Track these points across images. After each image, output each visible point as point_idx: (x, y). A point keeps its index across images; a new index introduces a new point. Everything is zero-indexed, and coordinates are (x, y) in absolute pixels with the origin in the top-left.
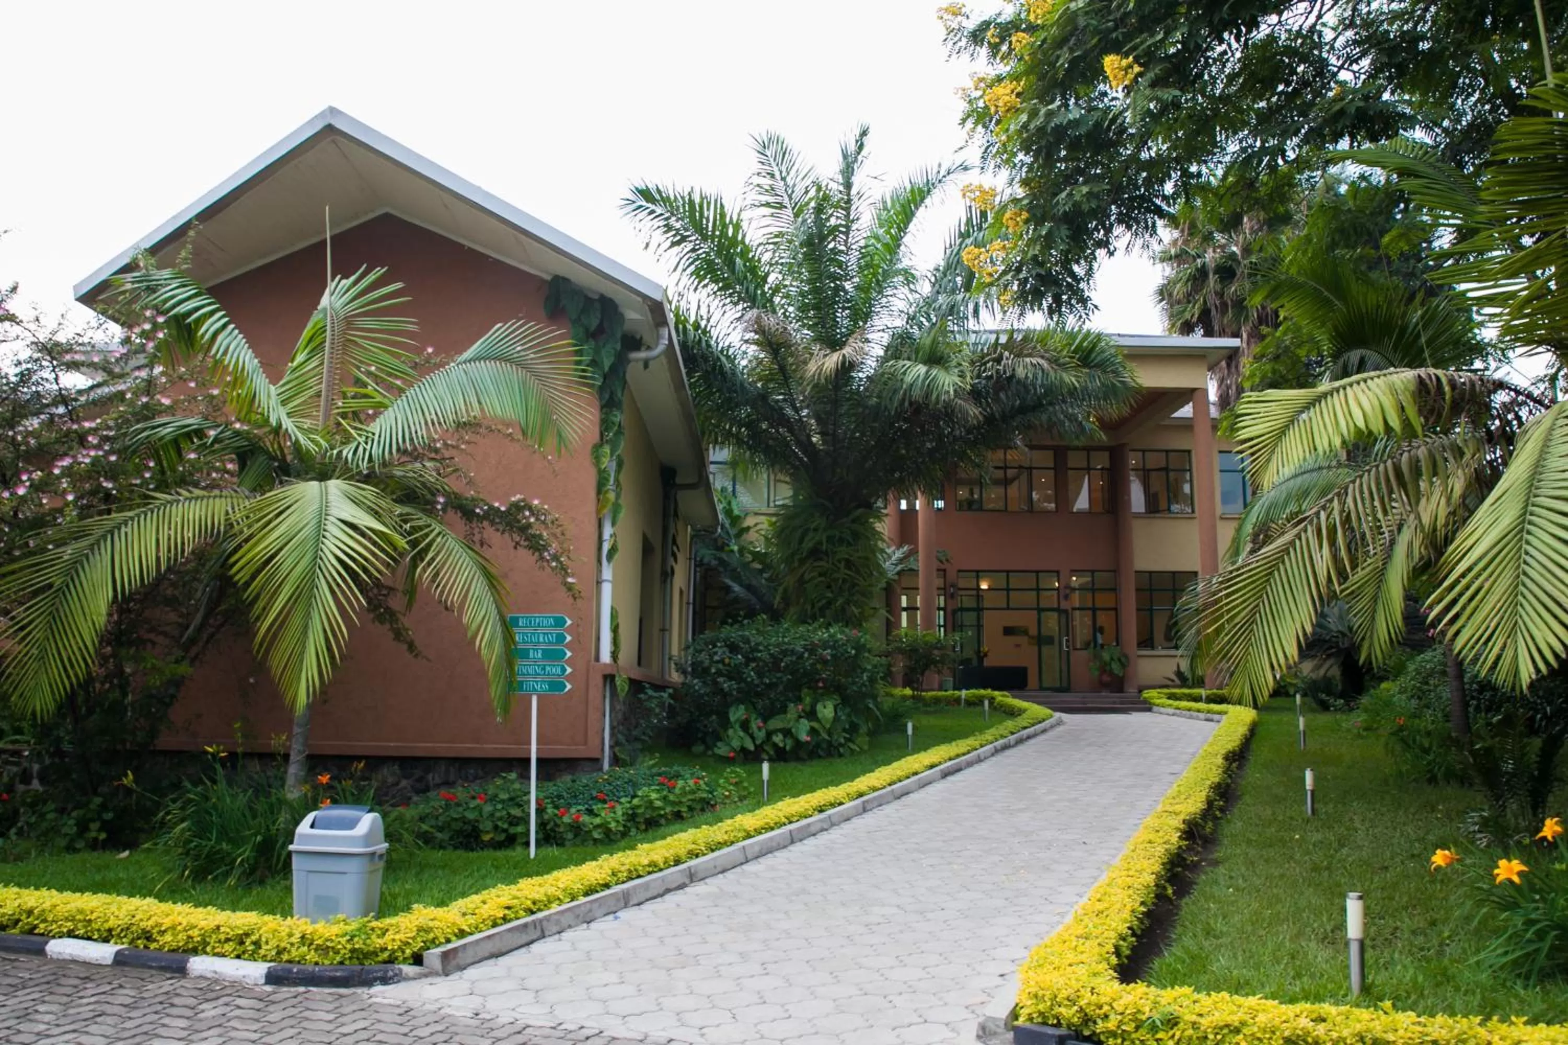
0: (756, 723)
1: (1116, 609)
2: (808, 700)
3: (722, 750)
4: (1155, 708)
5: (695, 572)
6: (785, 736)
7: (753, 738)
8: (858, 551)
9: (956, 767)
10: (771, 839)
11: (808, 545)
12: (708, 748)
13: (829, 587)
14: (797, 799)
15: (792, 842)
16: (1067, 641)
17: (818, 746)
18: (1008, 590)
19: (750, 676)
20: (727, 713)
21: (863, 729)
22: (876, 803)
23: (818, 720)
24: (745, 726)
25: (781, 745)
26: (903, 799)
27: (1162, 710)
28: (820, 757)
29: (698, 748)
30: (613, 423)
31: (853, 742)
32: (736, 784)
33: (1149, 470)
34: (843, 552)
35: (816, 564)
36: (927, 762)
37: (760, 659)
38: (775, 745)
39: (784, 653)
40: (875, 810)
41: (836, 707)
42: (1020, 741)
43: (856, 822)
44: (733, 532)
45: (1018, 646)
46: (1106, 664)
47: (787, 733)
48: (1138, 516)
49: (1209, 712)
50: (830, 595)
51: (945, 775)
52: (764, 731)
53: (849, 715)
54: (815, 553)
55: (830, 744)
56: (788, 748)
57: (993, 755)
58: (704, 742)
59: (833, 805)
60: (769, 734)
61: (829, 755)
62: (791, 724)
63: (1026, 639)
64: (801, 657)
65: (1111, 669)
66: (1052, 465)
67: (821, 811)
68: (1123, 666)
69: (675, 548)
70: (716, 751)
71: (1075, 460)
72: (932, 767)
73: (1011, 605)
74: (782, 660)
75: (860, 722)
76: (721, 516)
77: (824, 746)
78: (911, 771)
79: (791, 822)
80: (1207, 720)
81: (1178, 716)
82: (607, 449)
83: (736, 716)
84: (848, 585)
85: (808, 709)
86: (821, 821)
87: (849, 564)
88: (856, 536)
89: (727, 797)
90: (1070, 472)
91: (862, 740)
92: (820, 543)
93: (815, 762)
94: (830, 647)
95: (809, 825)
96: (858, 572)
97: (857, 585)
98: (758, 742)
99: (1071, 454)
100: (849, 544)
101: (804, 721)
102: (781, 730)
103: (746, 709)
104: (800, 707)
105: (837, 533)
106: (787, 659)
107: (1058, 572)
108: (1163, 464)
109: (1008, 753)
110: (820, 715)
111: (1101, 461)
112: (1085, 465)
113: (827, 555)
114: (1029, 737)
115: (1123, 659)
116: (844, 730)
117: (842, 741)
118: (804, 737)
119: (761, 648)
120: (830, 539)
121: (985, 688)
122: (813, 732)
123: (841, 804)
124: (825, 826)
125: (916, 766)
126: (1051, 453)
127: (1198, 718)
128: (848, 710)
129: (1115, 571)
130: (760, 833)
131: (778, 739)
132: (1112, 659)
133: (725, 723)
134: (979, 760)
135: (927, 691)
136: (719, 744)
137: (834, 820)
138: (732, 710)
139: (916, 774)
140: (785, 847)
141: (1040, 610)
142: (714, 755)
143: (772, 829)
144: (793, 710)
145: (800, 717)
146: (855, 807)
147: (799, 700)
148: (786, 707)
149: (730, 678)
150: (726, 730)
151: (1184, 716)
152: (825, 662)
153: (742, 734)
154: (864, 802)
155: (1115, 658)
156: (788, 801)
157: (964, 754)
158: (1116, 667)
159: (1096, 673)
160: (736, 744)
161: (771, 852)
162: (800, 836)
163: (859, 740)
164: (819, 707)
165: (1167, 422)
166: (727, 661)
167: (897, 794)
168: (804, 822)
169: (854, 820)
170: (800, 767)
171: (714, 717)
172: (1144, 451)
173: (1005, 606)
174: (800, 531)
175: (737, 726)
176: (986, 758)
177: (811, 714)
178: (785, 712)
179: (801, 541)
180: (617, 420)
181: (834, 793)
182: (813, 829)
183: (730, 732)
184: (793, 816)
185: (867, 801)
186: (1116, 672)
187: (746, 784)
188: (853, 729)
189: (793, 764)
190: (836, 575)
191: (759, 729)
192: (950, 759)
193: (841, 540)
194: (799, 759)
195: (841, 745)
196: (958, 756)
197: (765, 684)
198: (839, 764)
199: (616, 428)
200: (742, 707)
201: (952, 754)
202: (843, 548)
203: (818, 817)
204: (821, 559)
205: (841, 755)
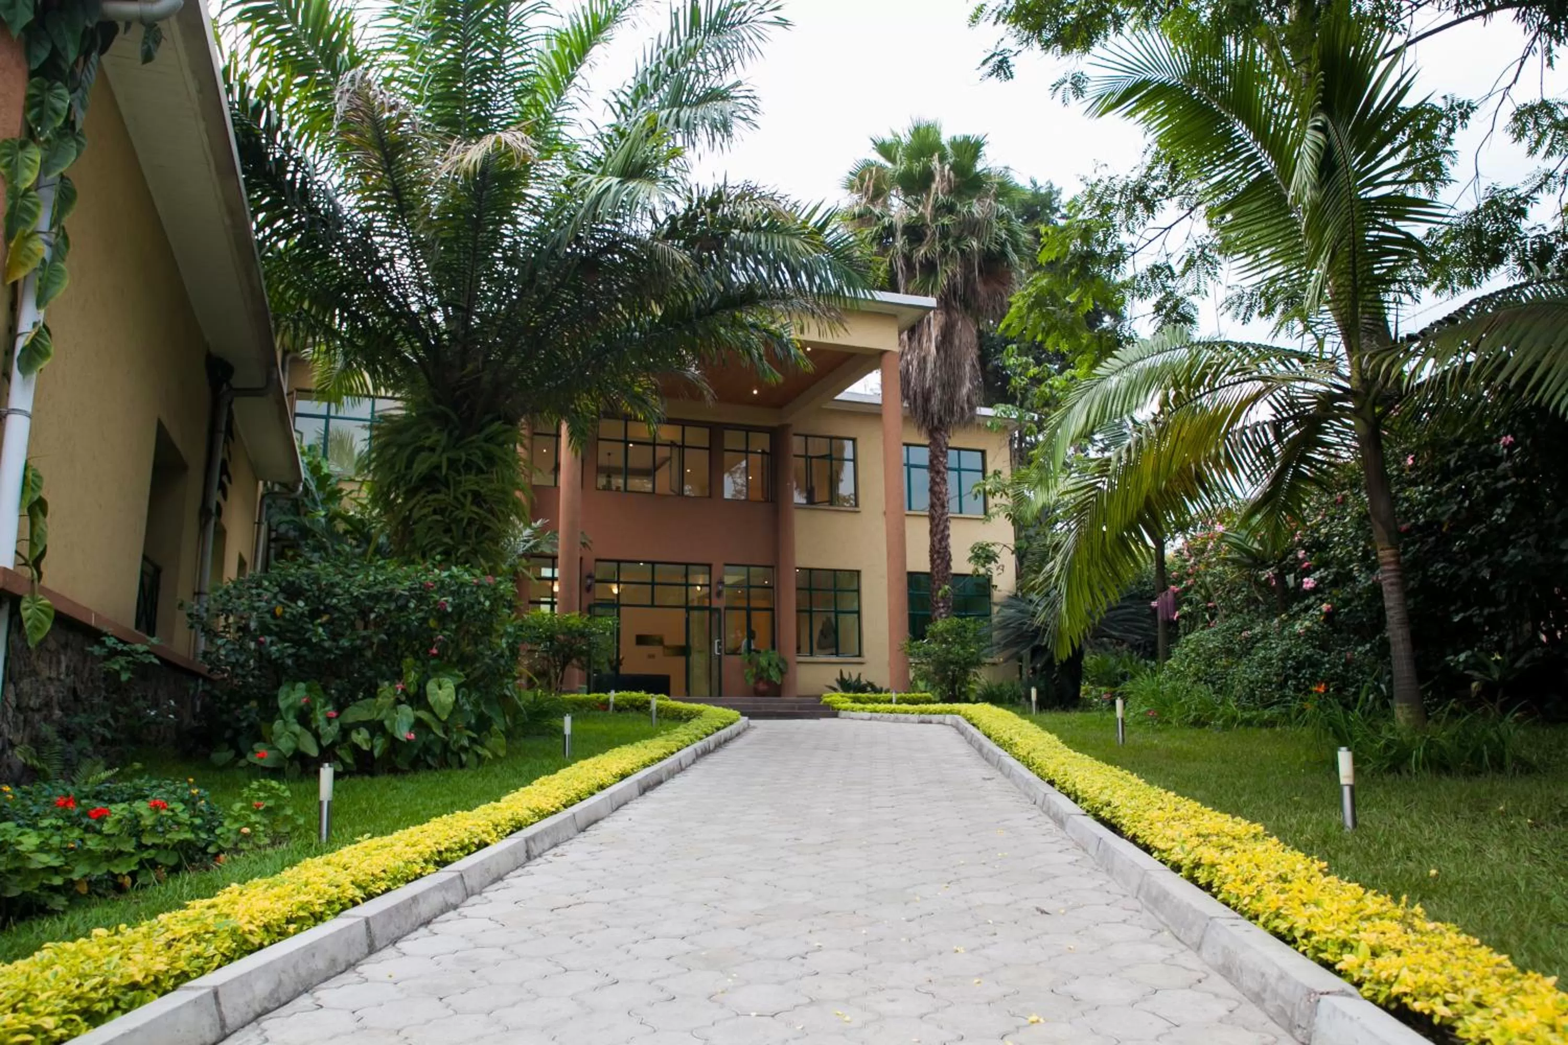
0: (322, 713)
1: (772, 610)
2: (412, 677)
3: (262, 755)
4: (842, 714)
5: (268, 549)
6: (372, 735)
7: (317, 736)
8: (490, 481)
9: (656, 778)
10: (311, 951)
11: (421, 467)
12: (240, 755)
13: (448, 531)
14: (387, 839)
15: (372, 949)
16: (719, 644)
17: (427, 749)
18: (653, 584)
19: (316, 634)
20: (275, 697)
21: (498, 725)
22: (547, 842)
23: (429, 709)
24: (304, 717)
25: (365, 747)
26: (592, 830)
27: (853, 714)
28: (429, 767)
29: (223, 756)
30: (56, 112)
31: (482, 745)
32: (268, 810)
33: (811, 458)
34: (469, 482)
35: (430, 497)
36: (616, 769)
37: (335, 608)
38: (356, 748)
39: (376, 598)
40: (549, 856)
41: (457, 688)
42: (720, 745)
43: (518, 883)
44: (319, 496)
45: (651, 656)
46: (762, 669)
47: (376, 728)
48: (799, 507)
49: (921, 713)
50: (447, 540)
51: (645, 789)
52: (336, 724)
53: (476, 704)
54: (430, 481)
55: (445, 746)
56: (376, 753)
57: (694, 762)
58: (233, 744)
59: (466, 850)
60: (345, 731)
61: (445, 764)
62: (384, 713)
63: (661, 648)
64: (403, 608)
65: (769, 676)
66: (707, 445)
67: (442, 863)
68: (782, 672)
69: (225, 479)
70: (252, 758)
71: (733, 440)
72: (623, 776)
73: (656, 603)
74: (371, 610)
75: (493, 715)
76: (305, 474)
77: (437, 750)
78: (595, 782)
79: (370, 896)
80: (922, 722)
81: (876, 719)
82: (36, 154)
83: (290, 700)
84: (475, 528)
85: (412, 690)
86: (443, 887)
87: (478, 499)
88: (490, 459)
89: (246, 837)
90: (727, 455)
91: (496, 743)
92: (438, 467)
93: (421, 776)
94: (452, 593)
95: (415, 899)
96: (491, 511)
97: (489, 528)
98: (325, 742)
99: (728, 434)
100: (480, 471)
101: (406, 709)
102: (366, 724)
103: (309, 690)
104: (399, 686)
105: (464, 456)
106: (380, 608)
107: (710, 566)
108: (825, 452)
109: (712, 758)
110: (431, 700)
111: (761, 442)
112: (743, 448)
113: (448, 487)
114: (727, 741)
115: (781, 666)
116: (469, 727)
117: (465, 742)
118: (404, 733)
119: (338, 590)
120: (452, 463)
121: (637, 690)
122: (419, 725)
123: (483, 845)
124: (452, 899)
125: (602, 776)
126: (707, 431)
127: (906, 721)
128: (474, 696)
129: (772, 567)
130: (283, 934)
131: (360, 738)
132: (770, 665)
133: (271, 712)
134: (681, 769)
135: (565, 692)
136: (257, 746)
137: (470, 882)
138: (284, 690)
139: (602, 787)
140: (351, 966)
141: (688, 608)
142: (252, 765)
143: (318, 918)
144: (387, 691)
145: (399, 702)
146: (511, 851)
147: (399, 675)
148: (377, 686)
149: (281, 636)
150: (271, 721)
151: (888, 720)
152: (443, 617)
153: (297, 728)
154: (527, 841)
155: (774, 664)
156: (367, 842)
157: (660, 759)
158: (774, 674)
159: (752, 681)
160: (285, 745)
161: (307, 989)
162: (393, 930)
163: (492, 742)
164: (431, 686)
165: (830, 406)
166: (279, 611)
167: (581, 822)
168: (404, 892)
169: (510, 880)
170: (395, 781)
171: (254, 704)
172: (806, 436)
173: (649, 603)
174: (409, 450)
175: (291, 718)
176: (688, 766)
177: (418, 699)
178: (374, 695)
179: (409, 466)
180: (62, 106)
181: (468, 824)
182: (424, 910)
183: (278, 725)
184: (375, 879)
185: (533, 838)
186: (774, 679)
187: (289, 812)
188: (483, 724)
189: (382, 780)
190: (459, 514)
191: (329, 720)
192: (645, 766)
193: (469, 466)
194: (394, 771)
195: (465, 749)
196: (653, 761)
197: (343, 649)
198: (460, 777)
199: (60, 122)
200: (301, 685)
201: (646, 758)
202: (472, 477)
203: (436, 878)
204: (438, 492)
205: (462, 765)
